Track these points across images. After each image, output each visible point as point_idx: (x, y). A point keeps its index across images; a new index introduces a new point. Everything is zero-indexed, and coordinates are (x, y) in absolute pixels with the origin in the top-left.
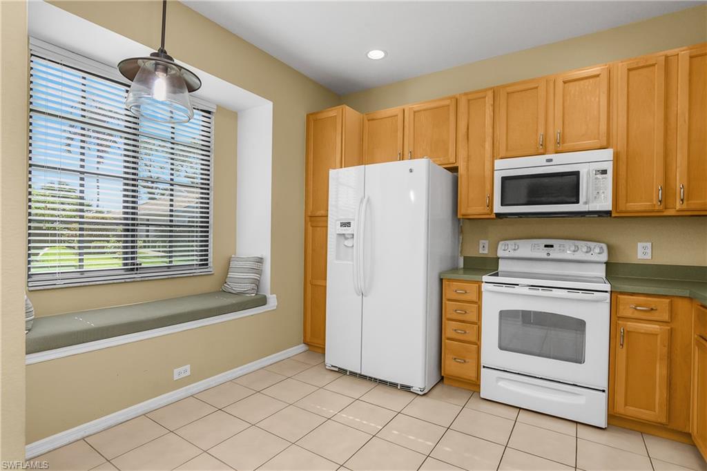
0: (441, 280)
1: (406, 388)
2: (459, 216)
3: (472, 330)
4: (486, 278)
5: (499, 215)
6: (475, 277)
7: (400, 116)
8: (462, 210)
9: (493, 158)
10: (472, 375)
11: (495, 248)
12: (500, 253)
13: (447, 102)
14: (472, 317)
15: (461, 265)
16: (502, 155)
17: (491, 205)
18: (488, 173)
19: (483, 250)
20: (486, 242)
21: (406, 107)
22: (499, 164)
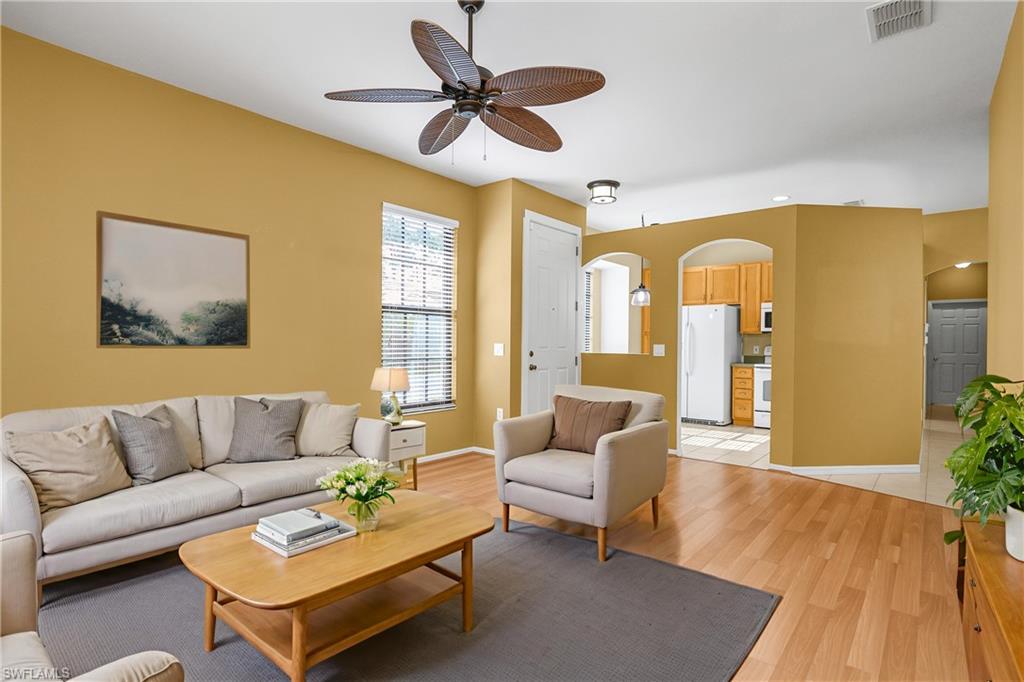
0: (732, 368)
1: (714, 423)
2: (742, 332)
3: (749, 393)
4: (756, 365)
5: (764, 332)
6: (750, 365)
7: (704, 274)
8: (743, 330)
9: (761, 301)
10: (749, 417)
11: (762, 350)
12: (765, 354)
13: (733, 267)
14: (749, 386)
15: (743, 360)
16: (766, 299)
17: (759, 326)
18: (758, 309)
19: (756, 352)
20: (757, 347)
21: (709, 267)
22: (764, 305)
